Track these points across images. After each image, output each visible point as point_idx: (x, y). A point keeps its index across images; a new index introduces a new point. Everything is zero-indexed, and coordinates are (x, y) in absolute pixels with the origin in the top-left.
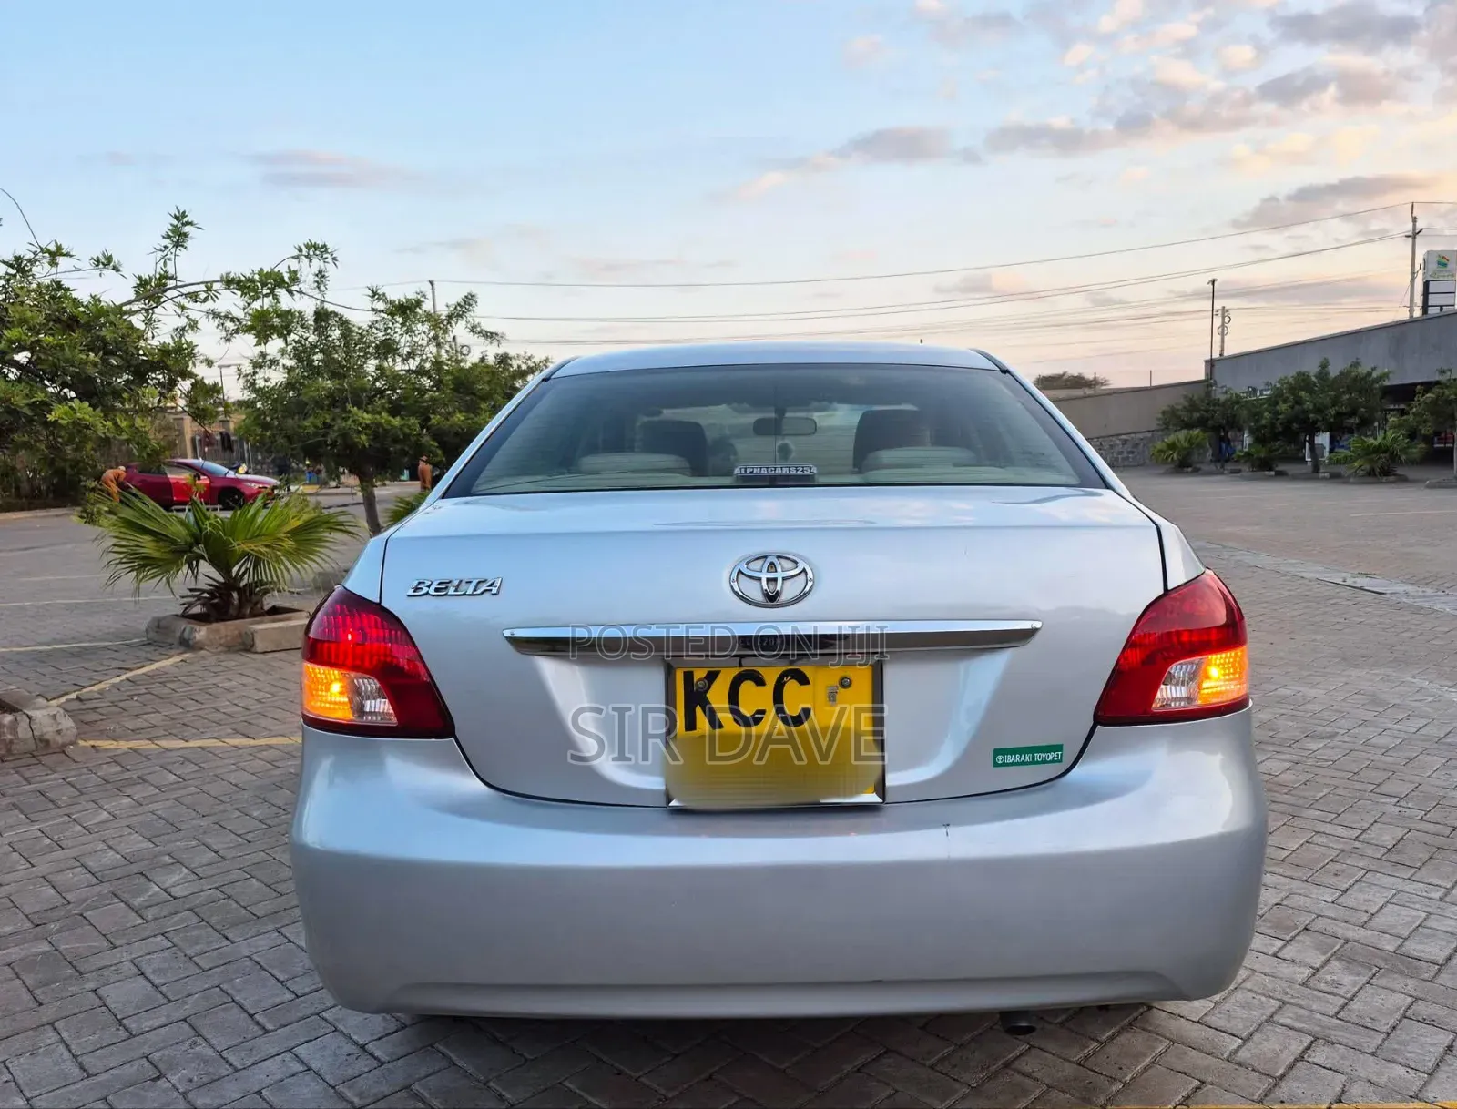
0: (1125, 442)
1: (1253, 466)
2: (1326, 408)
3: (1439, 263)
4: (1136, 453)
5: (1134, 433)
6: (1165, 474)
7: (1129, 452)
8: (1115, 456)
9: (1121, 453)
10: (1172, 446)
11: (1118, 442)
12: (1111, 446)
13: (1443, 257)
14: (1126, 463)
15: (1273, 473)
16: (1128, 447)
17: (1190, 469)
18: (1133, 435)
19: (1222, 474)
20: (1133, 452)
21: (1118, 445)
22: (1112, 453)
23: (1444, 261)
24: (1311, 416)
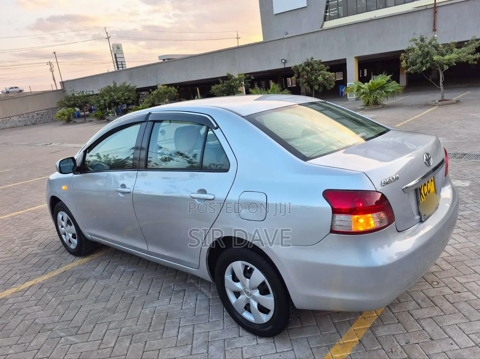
0: (38, 114)
1: (98, 118)
2: (121, 97)
3: (117, 48)
4: (43, 118)
5: (41, 111)
6: (64, 124)
7: (40, 118)
8: (35, 120)
9: (38, 118)
10: (63, 114)
11: (35, 114)
12: (33, 116)
13: (118, 46)
14: (41, 122)
15: (106, 120)
16: (39, 116)
17: (72, 122)
18: (40, 111)
19: (86, 122)
20: (42, 118)
21: (35, 116)
22: (34, 119)
23: (119, 47)
24: (117, 100)
